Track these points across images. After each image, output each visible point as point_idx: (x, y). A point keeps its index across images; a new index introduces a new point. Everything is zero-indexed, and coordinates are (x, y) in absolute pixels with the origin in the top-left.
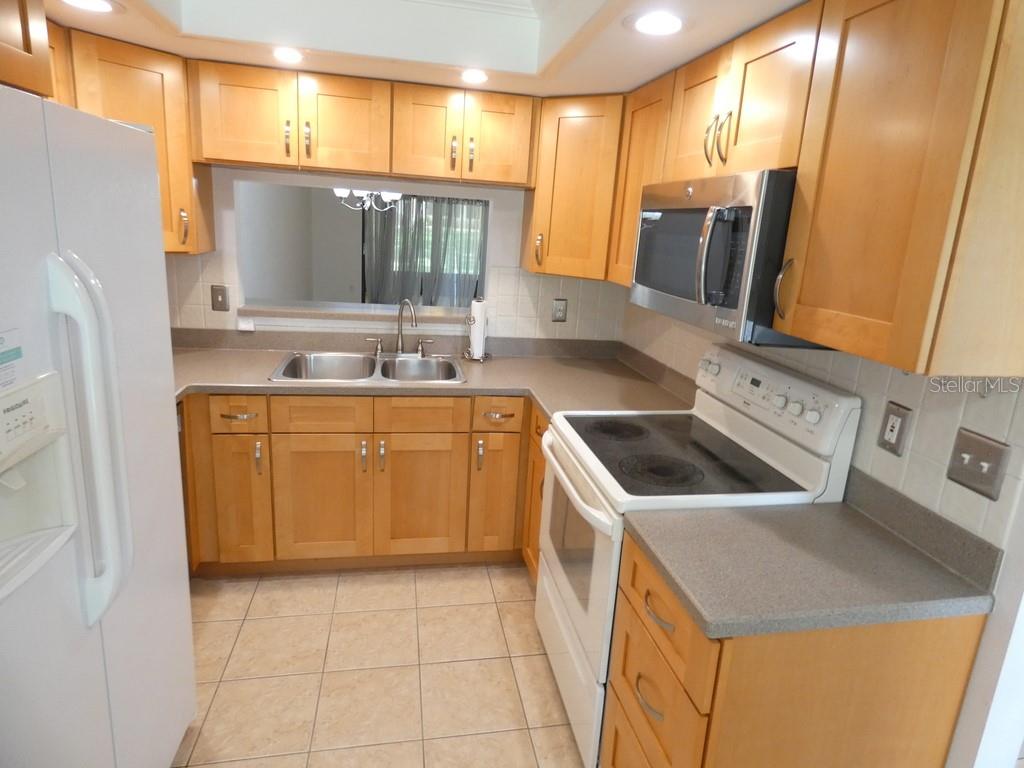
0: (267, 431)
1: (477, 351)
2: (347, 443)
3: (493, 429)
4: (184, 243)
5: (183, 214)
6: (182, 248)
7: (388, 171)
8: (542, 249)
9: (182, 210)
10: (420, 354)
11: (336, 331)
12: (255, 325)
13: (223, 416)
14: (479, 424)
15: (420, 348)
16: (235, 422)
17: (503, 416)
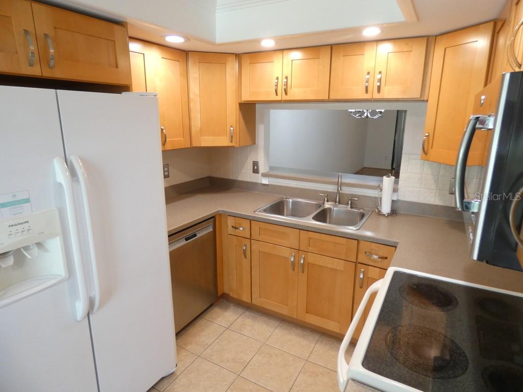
0: (249, 238)
1: (386, 208)
2: (286, 252)
3: (372, 264)
4: (232, 142)
5: (232, 129)
6: (231, 144)
7: (327, 98)
8: (428, 143)
9: (232, 127)
10: (349, 206)
11: (306, 188)
12: (269, 181)
13: (233, 227)
14: (362, 258)
15: (350, 203)
16: (237, 230)
17: (379, 258)
